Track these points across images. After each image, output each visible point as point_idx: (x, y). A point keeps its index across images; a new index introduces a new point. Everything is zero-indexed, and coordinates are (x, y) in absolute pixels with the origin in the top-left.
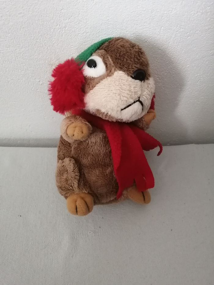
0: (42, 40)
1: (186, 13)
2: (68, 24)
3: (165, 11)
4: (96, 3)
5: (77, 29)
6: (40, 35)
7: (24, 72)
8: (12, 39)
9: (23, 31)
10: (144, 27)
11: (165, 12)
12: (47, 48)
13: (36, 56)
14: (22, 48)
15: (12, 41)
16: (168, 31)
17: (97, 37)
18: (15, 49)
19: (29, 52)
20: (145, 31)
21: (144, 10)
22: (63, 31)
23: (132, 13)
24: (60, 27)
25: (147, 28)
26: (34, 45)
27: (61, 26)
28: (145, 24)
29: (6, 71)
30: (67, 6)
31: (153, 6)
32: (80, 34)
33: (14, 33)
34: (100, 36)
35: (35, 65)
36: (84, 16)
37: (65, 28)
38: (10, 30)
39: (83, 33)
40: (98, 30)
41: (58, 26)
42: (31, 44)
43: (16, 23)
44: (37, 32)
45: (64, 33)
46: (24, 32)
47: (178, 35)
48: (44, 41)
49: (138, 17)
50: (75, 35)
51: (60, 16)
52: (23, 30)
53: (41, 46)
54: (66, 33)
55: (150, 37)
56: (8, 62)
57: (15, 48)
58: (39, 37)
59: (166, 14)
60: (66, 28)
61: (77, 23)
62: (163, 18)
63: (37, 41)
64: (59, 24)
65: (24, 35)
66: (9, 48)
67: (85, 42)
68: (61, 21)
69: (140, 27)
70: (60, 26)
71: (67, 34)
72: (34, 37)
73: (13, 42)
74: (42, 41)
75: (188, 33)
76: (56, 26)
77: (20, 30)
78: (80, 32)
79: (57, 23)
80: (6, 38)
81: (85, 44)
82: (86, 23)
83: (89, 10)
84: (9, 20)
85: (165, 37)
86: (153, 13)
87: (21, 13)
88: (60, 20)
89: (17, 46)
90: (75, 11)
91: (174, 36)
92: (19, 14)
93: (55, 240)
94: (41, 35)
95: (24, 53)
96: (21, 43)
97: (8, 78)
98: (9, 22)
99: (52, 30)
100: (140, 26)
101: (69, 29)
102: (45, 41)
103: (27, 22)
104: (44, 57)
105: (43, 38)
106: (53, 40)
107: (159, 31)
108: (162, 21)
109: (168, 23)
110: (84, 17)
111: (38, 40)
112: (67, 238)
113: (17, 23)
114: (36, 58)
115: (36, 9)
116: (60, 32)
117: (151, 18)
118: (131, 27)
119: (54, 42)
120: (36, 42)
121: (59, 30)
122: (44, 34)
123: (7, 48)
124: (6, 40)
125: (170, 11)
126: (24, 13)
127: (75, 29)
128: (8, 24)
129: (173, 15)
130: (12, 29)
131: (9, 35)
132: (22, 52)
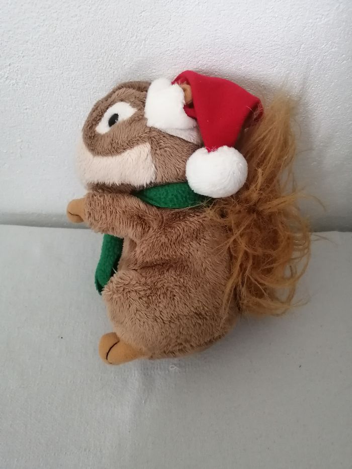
0: (105, 59)
1: (344, 23)
2: (151, 35)
3: (309, 19)
4: (199, 3)
5: (164, 43)
6: (103, 51)
7: (71, 109)
8: (58, 57)
10: (274, 43)
11: (310, 21)
12: (114, 72)
13: (94, 84)
14: (72, 71)
15: (57, 59)
16: (311, 51)
17: (195, 57)
18: (61, 72)
19: (83, 78)
20: (275, 50)
21: (276, 16)
22: (142, 46)
23: (256, 20)
24: (137, 40)
25: (280, 45)
26: (92, 66)
27: (138, 38)
28: (275, 38)
29: (44, 107)
30: (151, 7)
31: (292, 10)
32: (168, 52)
33: (62, 46)
34: (200, 55)
35: (91, 99)
37: (145, 42)
38: (55, 41)
39: (173, 51)
40: (199, 46)
41: (135, 37)
43: (66, 31)
44: (100, 46)
45: (143, 48)
46: (78, 45)
47: (328, 57)
48: (110, 60)
49: (265, 26)
50: (161, 53)
51: (139, 22)
52: (77, 43)
53: (104, 68)
54: (146, 49)
55: (282, 60)
56: (48, 93)
57: (60, 70)
58: (101, 55)
59: (312, 23)
60: (147, 42)
61: (165, 34)
62: (305, 30)
63: (98, 60)
64: (137, 35)
65: (78, 50)
66: (51, 71)
67: (175, 65)
68: (139, 31)
69: (267, 44)
71: (147, 51)
72: (94, 55)
73: (59, 60)
75: (344, 56)
76: (131, 37)
77: (72, 43)
78: (168, 48)
79: (133, 33)
80: (48, 55)
81: (175, 68)
82: (180, 34)
83: (186, 13)
84: (56, 27)
85: (306, 60)
86: (290, 22)
87: (76, 15)
88: (139, 28)
89: (65, 67)
90: (163, 15)
91: (320, 60)
92: (72, 17)
93: (117, 377)
94: (105, 52)
95: (75, 79)
96: (72, 63)
97: (46, 118)
98: (55, 30)
99: (124, 44)
100: (268, 42)
101: (151, 44)
102: (111, 62)
103: (84, 30)
104: (107, 87)
105: (108, 56)
106: (125, 59)
107: (297, 51)
108: (304, 35)
109: (313, 37)
110: (178, 25)
111: (100, 59)
112: (136, 375)
113: (68, 32)
114: (94, 88)
115: (100, 9)
116: (136, 47)
117: (286, 29)
118: (253, 43)
119: (125, 63)
120: (97, 62)
121: (136, 43)
122: (111, 50)
123: (49, 70)
124: (47, 58)
125: (318, 20)
126: (81, 16)
127: (162, 43)
128: (54, 31)
129: (322, 26)
130: (58, 41)
131: (53, 49)
132: (72, 78)
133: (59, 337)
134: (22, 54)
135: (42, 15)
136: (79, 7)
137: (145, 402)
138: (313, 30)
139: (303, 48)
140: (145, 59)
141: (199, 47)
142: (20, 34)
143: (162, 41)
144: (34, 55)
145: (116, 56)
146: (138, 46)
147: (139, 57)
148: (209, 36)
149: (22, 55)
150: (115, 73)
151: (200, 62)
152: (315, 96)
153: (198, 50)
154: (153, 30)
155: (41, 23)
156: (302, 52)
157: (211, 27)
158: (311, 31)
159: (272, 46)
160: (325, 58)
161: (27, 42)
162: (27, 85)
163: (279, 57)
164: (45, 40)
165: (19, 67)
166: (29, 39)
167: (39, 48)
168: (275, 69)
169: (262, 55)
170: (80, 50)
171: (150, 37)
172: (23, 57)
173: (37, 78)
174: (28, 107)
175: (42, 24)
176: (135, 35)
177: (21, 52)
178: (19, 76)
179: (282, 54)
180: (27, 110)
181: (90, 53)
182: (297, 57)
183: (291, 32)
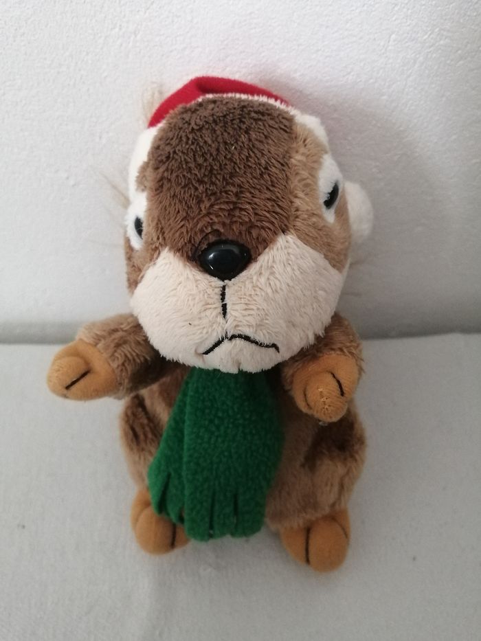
138: (408, 10)
139: (394, 41)
141: (225, 42)
143: (163, 34)
146: (124, 45)
147: (127, 63)
148: (240, 23)
151: (228, 69)
152: (416, 121)
153: (224, 49)
157: (242, 8)
158: (405, 10)
159: (343, 38)
160: (429, 56)
163: (357, 57)
168: (350, 78)
169: (329, 54)
170: (28, 53)
171: (143, 28)
176: (118, 25)
179: (360, 52)
181: (45, 59)
182: (385, 55)
183: (373, 13)
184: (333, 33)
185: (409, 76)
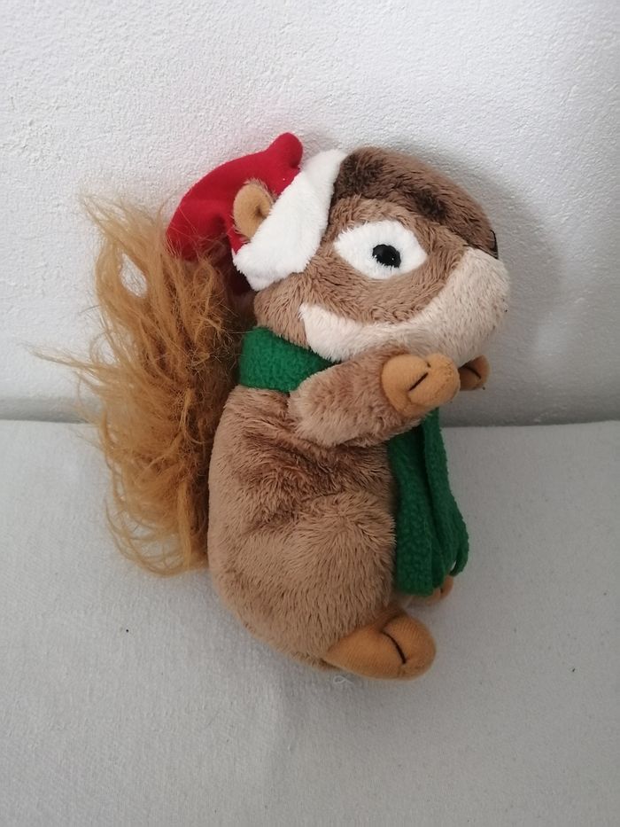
0: (212, 112)
2: (299, 69)
3: (589, 40)
4: (391, 9)
5: (324, 82)
6: (209, 97)
8: (124, 108)
9: (161, 85)
10: (523, 83)
11: (591, 43)
12: (226, 136)
13: (187, 158)
14: (148, 135)
15: (122, 113)
16: (588, 97)
17: (378, 108)
18: (128, 136)
19: (168, 147)
20: (524, 95)
21: (531, 33)
22: (281, 89)
23: (493, 40)
24: (272, 77)
25: (532, 86)
26: (186, 126)
27: (276, 73)
28: (527, 74)
30: (303, 16)
31: (560, 23)
32: (329, 99)
33: (133, 89)
34: (388, 105)
36: (350, 47)
37: (288, 81)
38: (120, 79)
39: (338, 97)
40: (388, 87)
41: (268, 73)
42: (178, 125)
43: (142, 61)
44: (202, 88)
45: (282, 92)
48: (220, 115)
49: (509, 53)
50: (316, 102)
51: (279, 44)
52: (160, 82)
53: (208, 129)
54: (289, 94)
55: (535, 114)
57: (126, 134)
58: (205, 105)
59: (593, 47)
60: (291, 81)
61: (325, 67)
62: (581, 59)
63: (199, 114)
64: (273, 69)
65: (162, 96)
66: (109, 135)
67: (340, 124)
68: (278, 60)
70: (272, 72)
71: (290, 98)
72: (191, 104)
73: (126, 115)
74: (214, 115)
76: (262, 73)
77: (152, 82)
78: (330, 93)
79: (266, 65)
80: (104, 104)
82: (353, 66)
83: (366, 28)
84: (123, 52)
85: (578, 114)
86: (555, 44)
87: (162, 31)
88: (278, 56)
89: (135, 128)
90: (325, 31)
91: (603, 113)
92: (154, 34)
93: (235, 702)
94: (213, 99)
95: (152, 150)
96: (148, 120)
98: (121, 58)
99: (249, 84)
101: (299, 84)
102: (221, 117)
103: (176, 59)
105: (217, 107)
106: (248, 112)
107: (563, 97)
108: (577, 69)
109: (594, 73)
110: (350, 49)
111: (203, 113)
112: (272, 697)
113: (145, 61)
114: (187, 166)
115: (209, 19)
116: (271, 90)
117: (547, 57)
118: (485, 83)
119: (248, 120)
120: (196, 117)
121: (270, 84)
122: (224, 95)
123: (105, 132)
124: (103, 111)
125: (605, 41)
126: (171, 32)
127: (319, 83)
128: (119, 61)
129: (612, 52)
130: (126, 79)
131: (116, 94)
132: (148, 147)
133: (121, 629)
134: (56, 102)
135: (97, 30)
136: (169, 15)
137: (291, 749)
138: (594, 60)
139: (575, 93)
140: (287, 112)
141: (387, 90)
142: (54, 66)
143: (320, 79)
144: (79, 104)
145: (233, 106)
146: (274, 89)
147: (274, 109)
148: (407, 69)
149: (57, 105)
150: (229, 138)
152: (589, 180)
153: (385, 96)
154: (302, 59)
155: (96, 45)
156: (572, 100)
157: (410, 53)
158: (591, 60)
159: (519, 89)
160: (612, 110)
161: (66, 81)
162: (62, 161)
163: (531, 109)
164: (101, 77)
165: (48, 128)
166: (71, 76)
167: (88, 92)
168: (521, 131)
169: (500, 105)
170: (165, 95)
171: (298, 73)
172: (57, 109)
173: (82, 147)
174: (61, 201)
175: (97, 47)
176: (270, 68)
177: (54, 101)
178: (48, 144)
179: (537, 103)
180: (60, 208)
181: (183, 102)
182: (563, 108)
183: (555, 63)
184: (508, 83)
185: (587, 131)
